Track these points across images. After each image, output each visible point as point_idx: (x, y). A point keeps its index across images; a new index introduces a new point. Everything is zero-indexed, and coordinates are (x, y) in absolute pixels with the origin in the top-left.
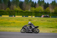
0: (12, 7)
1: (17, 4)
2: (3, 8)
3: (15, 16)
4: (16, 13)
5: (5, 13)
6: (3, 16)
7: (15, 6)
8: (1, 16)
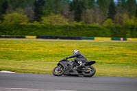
0: (118, 18)
1: (130, 11)
2: (98, 19)
3: (126, 40)
4: (129, 31)
5: (101, 32)
6: (97, 39)
7: (125, 16)
8: (93, 39)
